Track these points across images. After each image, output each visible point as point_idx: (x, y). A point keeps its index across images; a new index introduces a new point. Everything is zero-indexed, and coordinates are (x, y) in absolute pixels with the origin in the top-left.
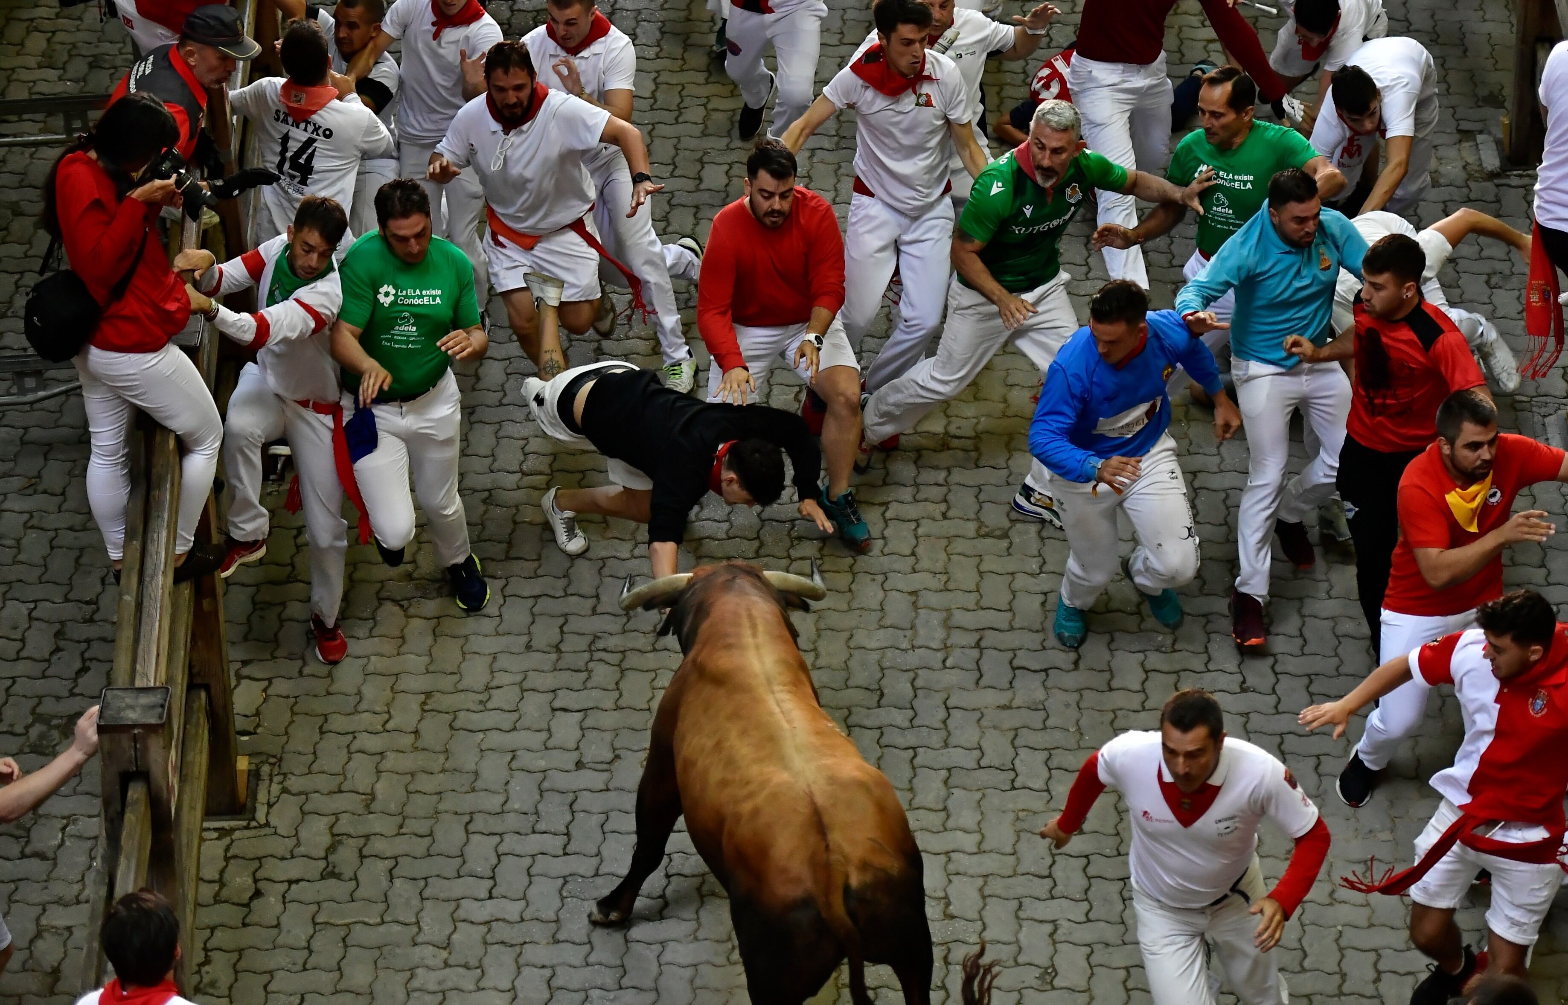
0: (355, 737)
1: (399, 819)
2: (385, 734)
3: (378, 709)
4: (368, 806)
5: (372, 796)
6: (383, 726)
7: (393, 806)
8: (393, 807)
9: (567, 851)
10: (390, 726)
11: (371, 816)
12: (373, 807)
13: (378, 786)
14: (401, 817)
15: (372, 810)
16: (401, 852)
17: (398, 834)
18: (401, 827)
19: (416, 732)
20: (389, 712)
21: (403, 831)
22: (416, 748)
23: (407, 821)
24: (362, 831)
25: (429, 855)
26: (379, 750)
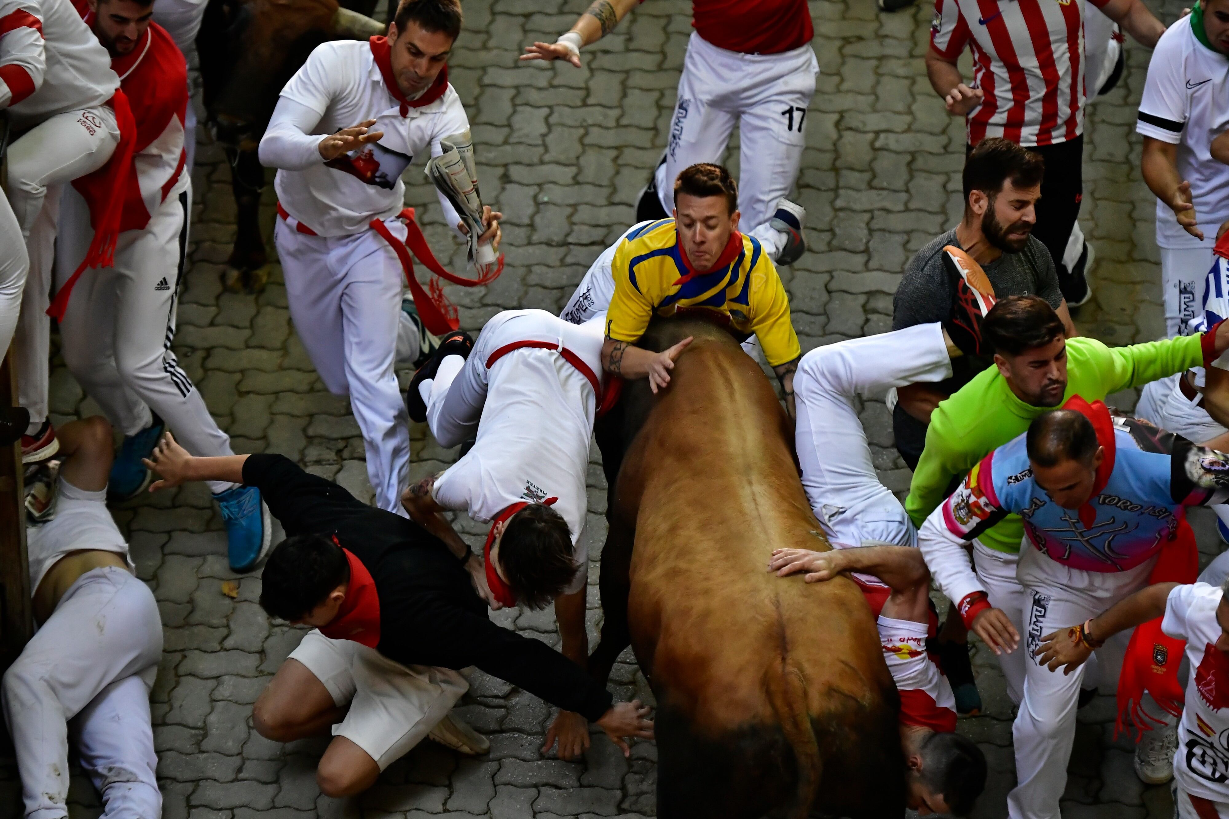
0: (185, 657)
1: (237, 761)
2: (223, 653)
3: (215, 621)
4: (198, 744)
5: (204, 731)
6: (221, 642)
7: (230, 743)
8: (231, 745)
9: (448, 807)
10: (229, 643)
11: (202, 756)
12: (205, 745)
13: (213, 718)
14: (239, 758)
15: (203, 748)
16: (238, 803)
17: (236, 780)
18: (240, 770)
19: (262, 652)
20: (228, 626)
21: (241, 775)
22: (261, 671)
23: (248, 763)
24: (189, 774)
25: (274, 807)
26: (214, 673)
